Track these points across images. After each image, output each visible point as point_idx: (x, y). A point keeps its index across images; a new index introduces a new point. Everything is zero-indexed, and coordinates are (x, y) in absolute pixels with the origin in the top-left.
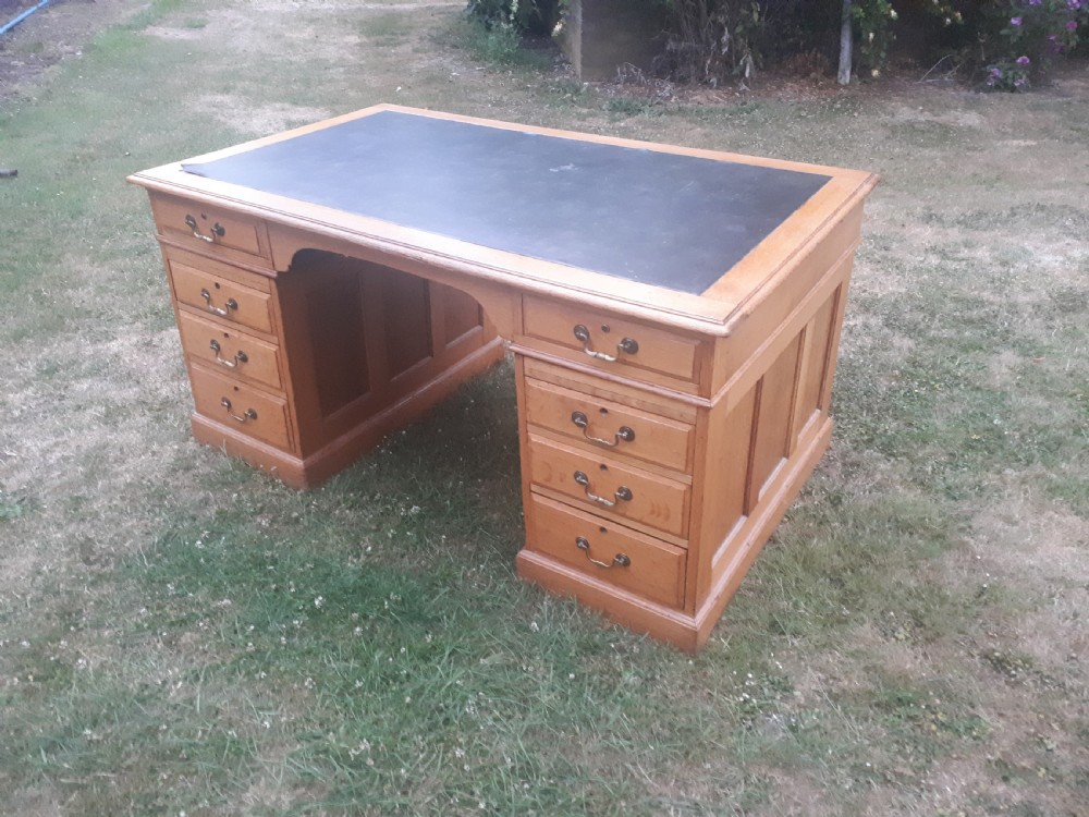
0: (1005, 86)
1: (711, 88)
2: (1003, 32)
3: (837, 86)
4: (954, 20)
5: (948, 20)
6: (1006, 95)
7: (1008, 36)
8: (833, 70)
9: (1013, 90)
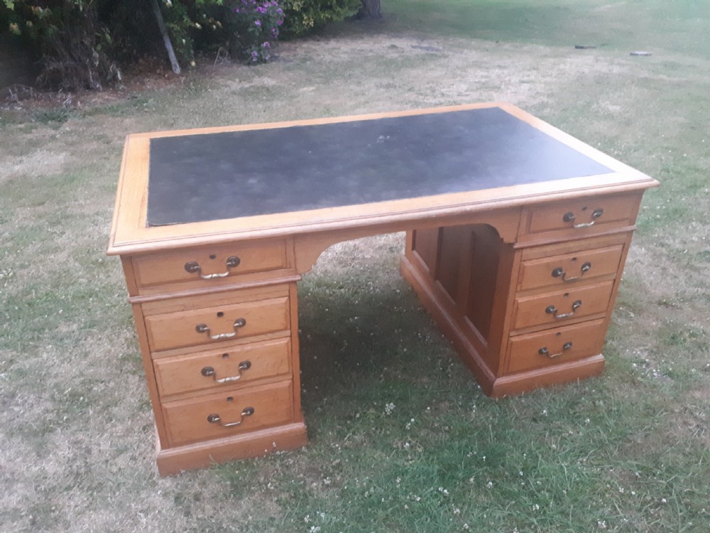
0: (261, 61)
1: (99, 91)
2: (250, 30)
3: (174, 75)
4: (217, 26)
5: (214, 27)
6: (263, 65)
7: (253, 32)
8: (168, 66)
9: (265, 61)
